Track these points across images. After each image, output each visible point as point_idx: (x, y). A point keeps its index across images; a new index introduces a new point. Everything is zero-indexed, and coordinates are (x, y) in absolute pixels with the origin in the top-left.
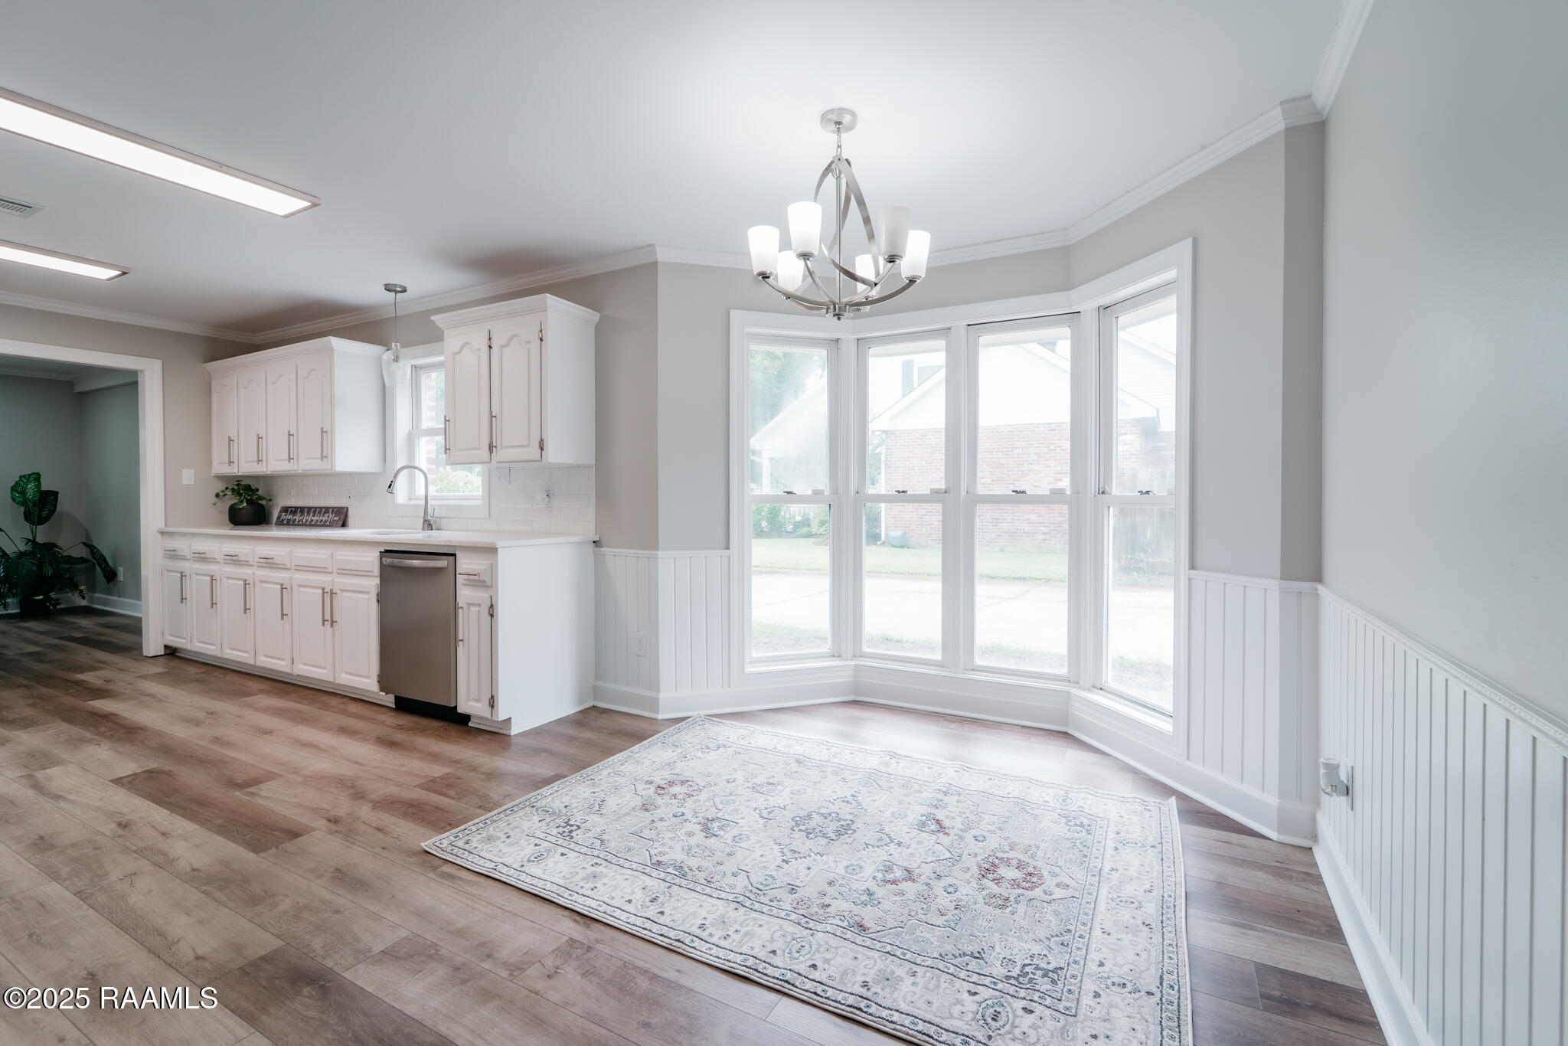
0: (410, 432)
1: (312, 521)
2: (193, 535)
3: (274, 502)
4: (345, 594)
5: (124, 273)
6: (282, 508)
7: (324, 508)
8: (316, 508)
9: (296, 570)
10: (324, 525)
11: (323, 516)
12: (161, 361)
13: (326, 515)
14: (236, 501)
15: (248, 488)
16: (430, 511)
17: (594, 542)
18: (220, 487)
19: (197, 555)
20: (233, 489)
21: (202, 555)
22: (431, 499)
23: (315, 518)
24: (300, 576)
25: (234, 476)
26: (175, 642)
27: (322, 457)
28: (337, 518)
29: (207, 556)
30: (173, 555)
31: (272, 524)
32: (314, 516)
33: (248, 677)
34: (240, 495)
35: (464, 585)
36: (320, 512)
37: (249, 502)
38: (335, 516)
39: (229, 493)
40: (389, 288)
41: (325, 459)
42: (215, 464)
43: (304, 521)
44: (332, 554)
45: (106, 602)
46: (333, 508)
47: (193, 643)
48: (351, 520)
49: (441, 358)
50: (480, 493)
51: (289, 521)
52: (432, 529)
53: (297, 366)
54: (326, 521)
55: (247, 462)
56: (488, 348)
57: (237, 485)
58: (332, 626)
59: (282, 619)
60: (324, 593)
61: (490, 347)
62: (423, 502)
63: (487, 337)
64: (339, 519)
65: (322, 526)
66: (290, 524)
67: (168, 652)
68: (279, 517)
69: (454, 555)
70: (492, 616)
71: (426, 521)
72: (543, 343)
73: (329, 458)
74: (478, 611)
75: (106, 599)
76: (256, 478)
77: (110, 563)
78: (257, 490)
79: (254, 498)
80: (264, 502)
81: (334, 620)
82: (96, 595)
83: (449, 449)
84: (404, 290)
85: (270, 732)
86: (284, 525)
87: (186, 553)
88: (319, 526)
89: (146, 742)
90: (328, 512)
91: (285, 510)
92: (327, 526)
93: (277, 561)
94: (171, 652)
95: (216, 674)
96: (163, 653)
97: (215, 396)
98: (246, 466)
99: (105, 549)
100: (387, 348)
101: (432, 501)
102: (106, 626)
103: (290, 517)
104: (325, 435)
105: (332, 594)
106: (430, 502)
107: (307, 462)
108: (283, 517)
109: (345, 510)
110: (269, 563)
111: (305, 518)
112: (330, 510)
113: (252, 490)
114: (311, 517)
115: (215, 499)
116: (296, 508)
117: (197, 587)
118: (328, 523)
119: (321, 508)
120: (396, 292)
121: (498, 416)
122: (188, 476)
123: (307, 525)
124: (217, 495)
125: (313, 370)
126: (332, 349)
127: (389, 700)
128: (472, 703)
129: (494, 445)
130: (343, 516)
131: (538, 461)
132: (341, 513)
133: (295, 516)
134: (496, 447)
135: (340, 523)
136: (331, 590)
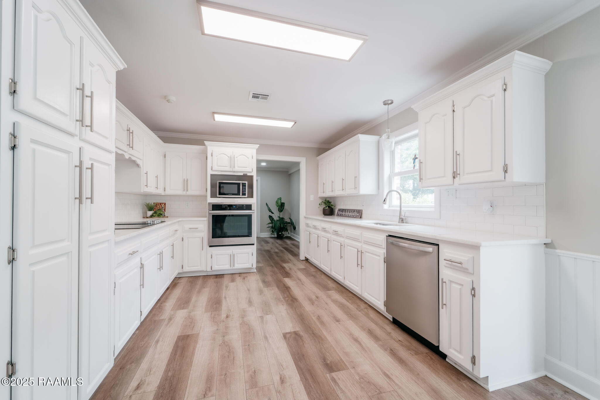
0: (389, 175)
1: (349, 215)
2: (313, 219)
3: (336, 207)
4: (367, 254)
5: (295, 123)
6: (339, 209)
7: (353, 210)
8: (350, 210)
9: (346, 238)
10: (353, 217)
11: (353, 213)
12: (305, 158)
13: (354, 213)
14: (325, 206)
15: (329, 202)
16: (403, 213)
17: (544, 244)
18: (320, 201)
19: (314, 227)
20: (324, 202)
21: (315, 227)
22: (403, 207)
23: (350, 214)
24: (348, 241)
25: (325, 197)
26: (308, 257)
27: (355, 188)
28: (358, 214)
29: (317, 227)
30: (307, 225)
31: (335, 215)
32: (349, 213)
33: (328, 278)
34: (326, 204)
35: (445, 266)
36: (352, 212)
37: (329, 207)
38: (357, 214)
39: (323, 203)
40: (385, 103)
41: (356, 189)
42: (319, 193)
43: (346, 215)
44: (361, 233)
45: (293, 236)
46: (357, 210)
47: (313, 260)
48: (363, 216)
49: (416, 131)
50: (434, 204)
51: (341, 214)
52: (403, 223)
53: (345, 151)
54: (354, 215)
55: (328, 192)
56: (452, 112)
57: (325, 201)
58: (361, 268)
59: (341, 259)
60: (358, 251)
61: (454, 111)
62: (399, 209)
63: (452, 105)
64: (359, 214)
65: (352, 217)
66: (341, 215)
67: (306, 259)
68: (338, 213)
69: (438, 245)
70: (474, 296)
71: (401, 218)
72: (506, 92)
73: (358, 188)
74: (460, 289)
75: (294, 235)
76: (330, 198)
77: (295, 224)
78: (331, 202)
79: (330, 206)
80: (333, 207)
81: (362, 266)
82: (292, 233)
83: (422, 179)
84: (392, 103)
85: (338, 321)
86: (339, 216)
87: (311, 225)
88: (351, 217)
89: (296, 309)
90: (355, 212)
91: (340, 210)
92: (355, 217)
93: (339, 233)
94: (307, 260)
95: (319, 273)
96: (304, 259)
97: (319, 168)
98: (328, 194)
99: (294, 221)
100: (380, 137)
101: (403, 208)
102: (293, 245)
103: (341, 213)
104: (356, 178)
105: (362, 253)
106: (402, 209)
107: (349, 191)
108: (339, 213)
109: (361, 211)
110: (336, 233)
111: (347, 214)
112: (356, 211)
113: (330, 202)
114: (348, 214)
115: (319, 206)
116: (343, 209)
117: (314, 238)
118: (355, 216)
119: (352, 210)
120: (388, 104)
121: (461, 154)
122: (312, 198)
123: (347, 217)
124: (320, 204)
125: (352, 151)
126: (359, 140)
127: (390, 317)
128: (452, 351)
129: (458, 173)
130: (360, 214)
131: (503, 181)
132: (360, 212)
133: (344, 213)
134: (459, 174)
135: (360, 216)
136: (361, 251)
